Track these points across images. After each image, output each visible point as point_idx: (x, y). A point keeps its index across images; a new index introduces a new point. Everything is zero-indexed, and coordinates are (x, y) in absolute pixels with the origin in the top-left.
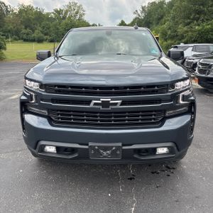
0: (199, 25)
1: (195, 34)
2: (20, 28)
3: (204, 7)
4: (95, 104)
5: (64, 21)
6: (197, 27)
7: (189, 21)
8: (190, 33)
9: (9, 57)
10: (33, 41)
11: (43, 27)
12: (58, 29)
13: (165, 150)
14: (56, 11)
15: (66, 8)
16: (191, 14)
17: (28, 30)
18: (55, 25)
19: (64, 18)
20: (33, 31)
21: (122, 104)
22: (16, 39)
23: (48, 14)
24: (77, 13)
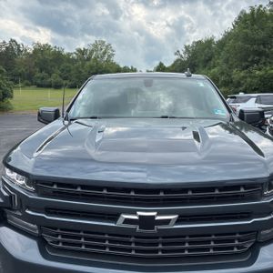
0: (260, 70)
1: (255, 81)
2: (33, 70)
3: (265, 47)
4: (127, 221)
5: (88, 63)
6: (257, 72)
7: (247, 63)
8: (249, 80)
9: (16, 107)
10: (49, 86)
11: (63, 70)
12: (80, 72)
14: (79, 50)
15: (91, 48)
16: (249, 56)
17: (44, 73)
18: (77, 68)
19: (89, 59)
20: (50, 75)
21: (178, 221)
22: (27, 85)
23: (69, 54)
24: (105, 53)
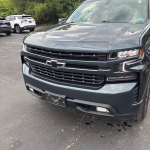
13: (105, 110)
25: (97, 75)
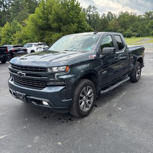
2: (117, 28)
11: (134, 26)
12: (144, 27)
14: (147, 13)
17: (122, 29)
18: (143, 24)
19: (152, 18)
20: (126, 30)
23: (140, 16)
25: (42, 81)
